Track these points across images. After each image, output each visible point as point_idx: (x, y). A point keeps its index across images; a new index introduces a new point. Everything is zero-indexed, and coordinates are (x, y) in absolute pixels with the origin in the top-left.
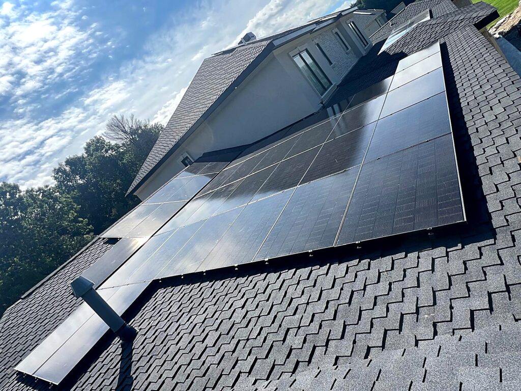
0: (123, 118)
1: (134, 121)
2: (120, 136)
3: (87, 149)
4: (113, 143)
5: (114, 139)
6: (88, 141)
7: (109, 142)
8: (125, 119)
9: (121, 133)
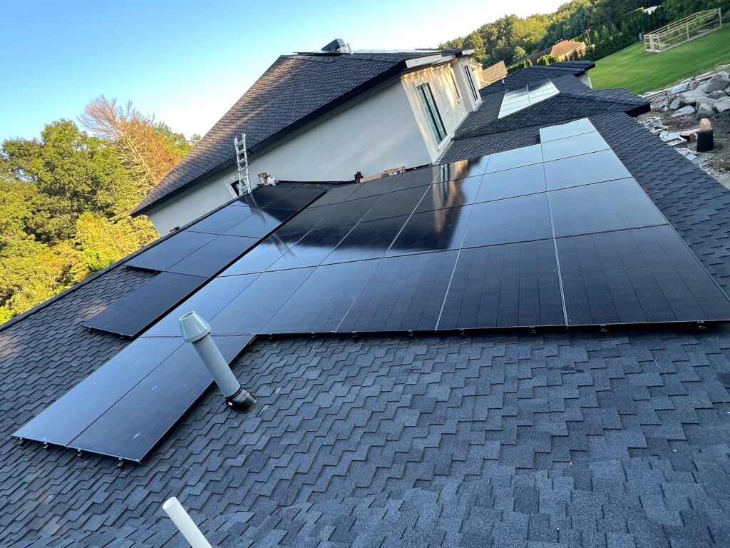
0: (114, 103)
1: (131, 111)
2: (105, 127)
3: (46, 135)
4: (90, 134)
5: (94, 129)
6: (49, 123)
7: (85, 132)
8: (117, 105)
9: (107, 123)
